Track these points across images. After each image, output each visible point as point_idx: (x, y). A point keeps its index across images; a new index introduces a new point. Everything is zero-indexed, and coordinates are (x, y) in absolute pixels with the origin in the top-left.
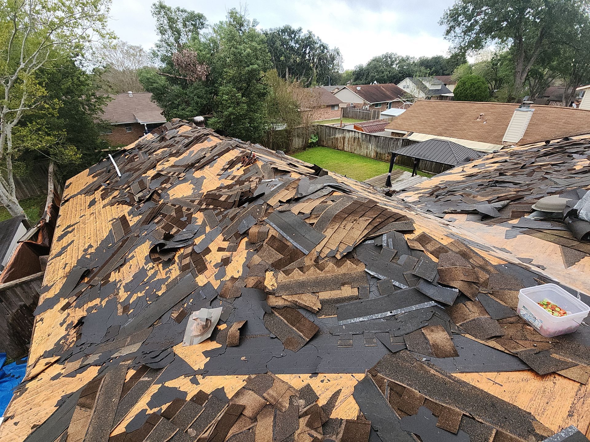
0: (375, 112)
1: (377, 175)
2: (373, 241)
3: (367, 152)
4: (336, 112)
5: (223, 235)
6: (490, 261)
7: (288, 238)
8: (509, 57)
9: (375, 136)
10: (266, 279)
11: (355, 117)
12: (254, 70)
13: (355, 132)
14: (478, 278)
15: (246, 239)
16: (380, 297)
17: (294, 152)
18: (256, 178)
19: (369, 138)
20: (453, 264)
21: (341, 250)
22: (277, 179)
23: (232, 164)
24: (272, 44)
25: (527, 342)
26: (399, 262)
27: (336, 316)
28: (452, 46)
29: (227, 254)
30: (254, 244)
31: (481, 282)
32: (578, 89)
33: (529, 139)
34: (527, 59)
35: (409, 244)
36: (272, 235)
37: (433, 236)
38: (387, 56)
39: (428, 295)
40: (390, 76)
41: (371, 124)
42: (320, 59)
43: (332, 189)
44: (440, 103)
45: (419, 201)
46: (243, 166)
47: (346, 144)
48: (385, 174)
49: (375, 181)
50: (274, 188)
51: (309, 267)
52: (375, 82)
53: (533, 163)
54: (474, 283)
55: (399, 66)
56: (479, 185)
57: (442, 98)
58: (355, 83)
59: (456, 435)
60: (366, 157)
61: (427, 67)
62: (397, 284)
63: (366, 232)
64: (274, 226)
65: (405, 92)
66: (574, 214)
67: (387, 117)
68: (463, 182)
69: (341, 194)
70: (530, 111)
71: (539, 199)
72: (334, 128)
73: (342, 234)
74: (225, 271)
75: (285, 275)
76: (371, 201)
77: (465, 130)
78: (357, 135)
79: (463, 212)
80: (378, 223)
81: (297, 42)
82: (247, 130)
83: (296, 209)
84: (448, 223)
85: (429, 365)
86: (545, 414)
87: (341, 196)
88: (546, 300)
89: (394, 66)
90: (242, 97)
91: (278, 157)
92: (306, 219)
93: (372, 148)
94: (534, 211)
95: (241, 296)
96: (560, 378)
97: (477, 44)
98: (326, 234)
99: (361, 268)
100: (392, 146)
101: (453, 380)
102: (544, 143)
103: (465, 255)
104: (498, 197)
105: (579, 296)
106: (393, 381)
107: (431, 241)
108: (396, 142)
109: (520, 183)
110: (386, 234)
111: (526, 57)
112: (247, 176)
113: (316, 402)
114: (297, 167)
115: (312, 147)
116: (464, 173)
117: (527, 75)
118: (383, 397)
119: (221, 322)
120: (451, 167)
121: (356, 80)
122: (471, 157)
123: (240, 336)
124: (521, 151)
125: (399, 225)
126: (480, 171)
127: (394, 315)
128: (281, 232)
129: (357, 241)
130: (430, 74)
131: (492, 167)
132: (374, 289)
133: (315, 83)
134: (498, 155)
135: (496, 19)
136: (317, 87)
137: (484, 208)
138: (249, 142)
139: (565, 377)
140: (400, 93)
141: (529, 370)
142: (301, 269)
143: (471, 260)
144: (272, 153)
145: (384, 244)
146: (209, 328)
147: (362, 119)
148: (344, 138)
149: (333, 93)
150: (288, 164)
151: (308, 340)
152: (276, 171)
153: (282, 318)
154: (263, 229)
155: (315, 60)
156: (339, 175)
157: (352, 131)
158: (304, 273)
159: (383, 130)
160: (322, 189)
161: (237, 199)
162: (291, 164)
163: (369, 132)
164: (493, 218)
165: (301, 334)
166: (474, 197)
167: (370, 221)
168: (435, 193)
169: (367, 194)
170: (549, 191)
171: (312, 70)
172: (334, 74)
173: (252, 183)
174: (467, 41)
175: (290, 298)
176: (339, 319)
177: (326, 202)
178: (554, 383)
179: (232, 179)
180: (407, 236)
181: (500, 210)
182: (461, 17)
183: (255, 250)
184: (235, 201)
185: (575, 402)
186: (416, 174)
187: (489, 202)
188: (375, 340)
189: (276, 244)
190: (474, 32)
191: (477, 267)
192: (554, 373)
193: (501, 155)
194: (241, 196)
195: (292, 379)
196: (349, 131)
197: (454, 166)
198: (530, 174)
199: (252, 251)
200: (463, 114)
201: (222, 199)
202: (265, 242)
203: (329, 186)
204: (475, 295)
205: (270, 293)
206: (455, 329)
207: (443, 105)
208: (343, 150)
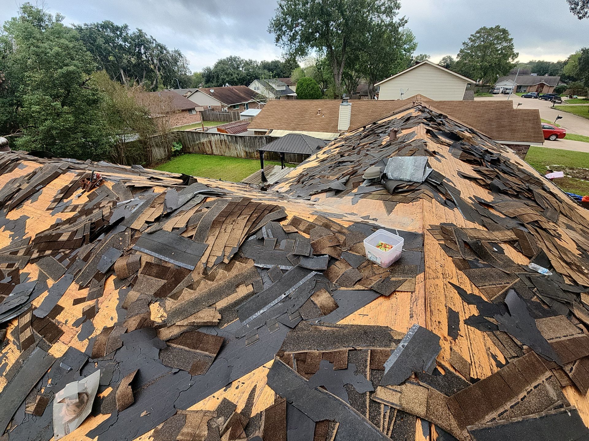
0: (234, 113)
1: (252, 173)
2: (255, 236)
3: (237, 153)
4: (195, 116)
5: (77, 283)
6: (344, 225)
7: (167, 259)
8: (327, 62)
9: (240, 137)
10: (152, 313)
11: (216, 119)
12: (73, 72)
13: (220, 134)
14: (339, 241)
15: (113, 277)
16: (273, 284)
17: (157, 164)
18: (109, 202)
19: (235, 139)
20: (321, 236)
21: (227, 254)
22: (137, 198)
23: (67, 192)
24: (92, 42)
25: (376, 276)
26: (280, 248)
27: (238, 319)
28: (284, 53)
29: (91, 303)
30: (126, 279)
31: (341, 244)
32: (375, 85)
33: (354, 127)
34: (339, 64)
35: (285, 230)
36: (147, 262)
37: (301, 217)
38: (232, 60)
39: (309, 267)
40: (240, 78)
41: (234, 126)
42: (160, 60)
43: (204, 196)
44: (287, 102)
45: (291, 190)
46: (85, 191)
47: (214, 148)
48: (258, 171)
49: (252, 179)
50: (135, 209)
51: (198, 282)
52: (227, 84)
53: (359, 144)
54: (337, 246)
55: (245, 69)
56: (329, 167)
57: (289, 97)
58: (207, 85)
59: (346, 369)
60: (238, 157)
61: (269, 70)
62: (283, 267)
63: (247, 229)
64: (146, 251)
65: (257, 94)
66: (385, 176)
67: (247, 118)
68: (318, 167)
69: (215, 199)
70: (349, 105)
71: (365, 170)
72: (196, 133)
73: (224, 238)
74: (92, 325)
75: (173, 300)
76: (245, 199)
77: (311, 124)
78: (222, 137)
79: (323, 191)
80: (256, 218)
81: (125, 40)
82: (83, 146)
83: (168, 225)
84: (314, 203)
85: (320, 326)
86: (397, 322)
87: (215, 201)
88: (380, 242)
89: (241, 69)
90: (63, 106)
91: (134, 172)
92: (183, 233)
93: (240, 149)
94: (365, 180)
95: (123, 345)
96: (399, 293)
97: (302, 51)
98: (208, 242)
99: (250, 265)
100: (258, 144)
101: (338, 327)
102: (363, 129)
103: (327, 226)
104: (343, 174)
105: (397, 233)
106: (298, 352)
107: (301, 221)
108: (260, 140)
109: (353, 161)
110: (264, 227)
111: (338, 63)
112: (95, 202)
113: (235, 411)
114: (162, 180)
115: (178, 155)
116: (318, 160)
117: (342, 77)
118: (292, 371)
119: (103, 388)
120: (308, 156)
121: (207, 82)
122: (321, 145)
123: (133, 391)
124: (351, 136)
125: (274, 215)
126: (328, 156)
127: (288, 296)
128: (157, 255)
129: (241, 240)
130: (274, 77)
131: (335, 151)
132: (266, 279)
133: (162, 86)
134: (338, 141)
135: (310, 31)
136: (166, 90)
137: (335, 185)
138: (89, 161)
139: (402, 292)
140: (253, 94)
141: (380, 296)
142: (191, 287)
143: (332, 229)
144: (126, 169)
145: (265, 236)
146: (87, 402)
147: (224, 121)
148: (210, 142)
149: (186, 96)
150: (150, 179)
151: (215, 355)
152: (134, 189)
153: (182, 347)
154: (132, 259)
155: (155, 61)
156: (214, 180)
157: (217, 134)
158: (195, 290)
159: (246, 130)
160: (193, 197)
161: (87, 233)
162: (152, 178)
163: (234, 133)
164: (342, 191)
165: (207, 353)
166: (328, 178)
167: (248, 218)
168: (300, 180)
169: (243, 193)
170: (371, 163)
171: (153, 71)
172: (183, 77)
173: (104, 209)
174: (294, 48)
175: (185, 322)
176: (242, 320)
177: (201, 210)
178: (396, 298)
179: (73, 210)
180: (282, 223)
181: (345, 184)
182: (284, 27)
183: (129, 286)
184: (84, 236)
185: (412, 306)
186: (285, 167)
187: (338, 179)
188: (277, 325)
189: (155, 270)
190: (297, 41)
191: (336, 232)
192: (395, 291)
193: (340, 141)
194: (91, 229)
195: (206, 403)
196: (213, 134)
197: (310, 155)
198: (358, 153)
199: (124, 288)
200: (306, 111)
201: (64, 238)
202: (139, 272)
203: (200, 193)
204: (339, 255)
205: (161, 326)
206: (332, 287)
207: (290, 104)
208: (212, 154)
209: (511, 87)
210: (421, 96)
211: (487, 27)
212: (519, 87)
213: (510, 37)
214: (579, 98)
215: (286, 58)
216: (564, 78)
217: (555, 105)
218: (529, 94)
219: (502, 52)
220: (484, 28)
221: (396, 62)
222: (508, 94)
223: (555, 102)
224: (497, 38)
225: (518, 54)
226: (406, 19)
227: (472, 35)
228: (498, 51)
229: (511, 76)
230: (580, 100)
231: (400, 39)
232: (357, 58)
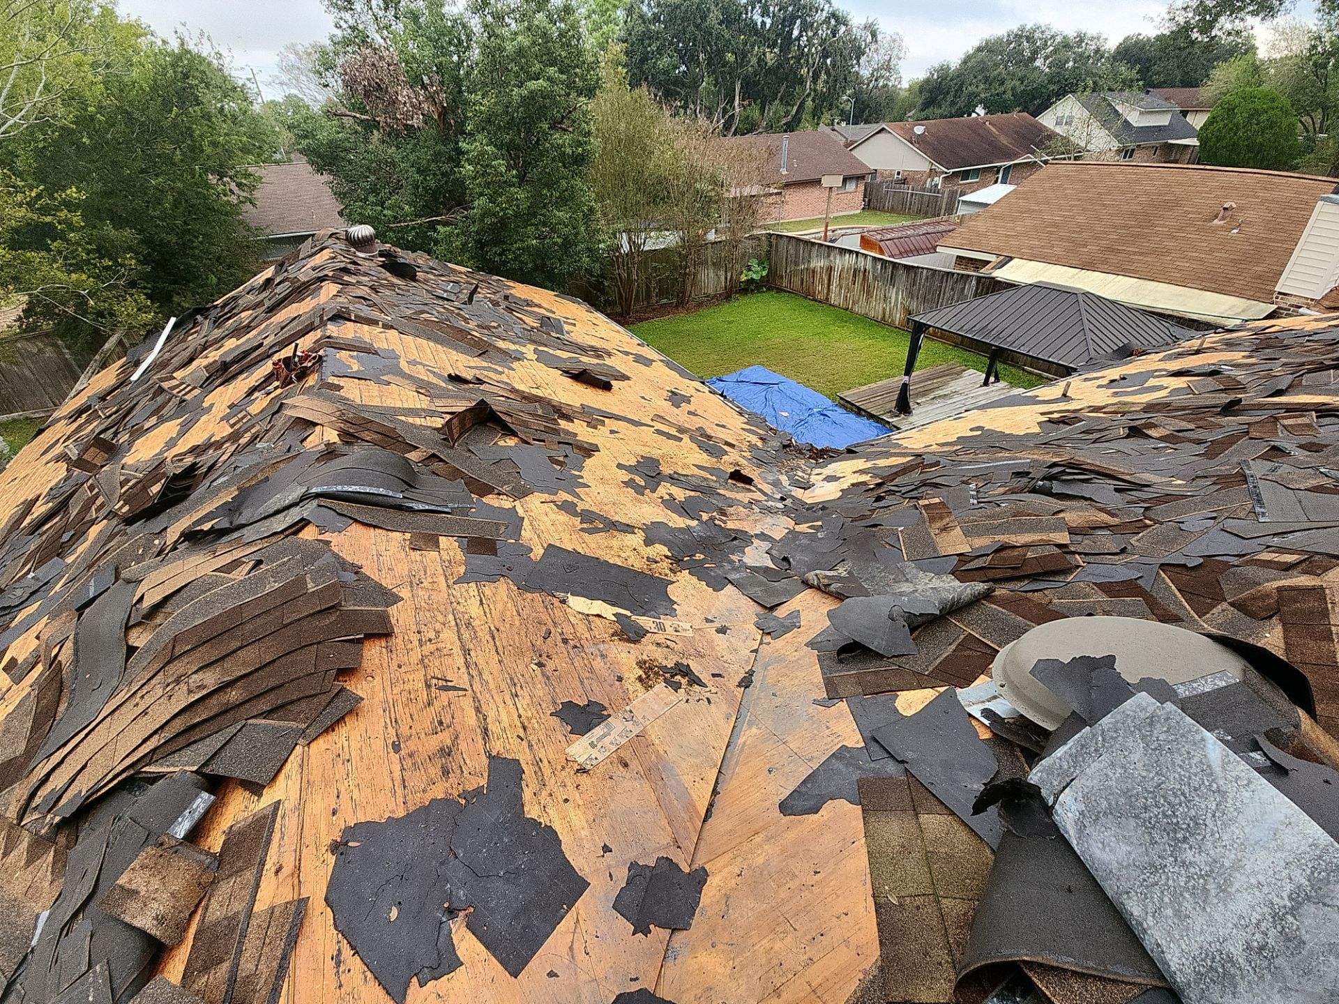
3: (884, 309)
13: (857, 253)
17: (698, 304)
47: (834, 287)
72: (807, 243)
77: (1168, 252)
78: (861, 263)
93: (897, 300)
115: (751, 291)
148: (830, 270)
157: (851, 252)
159: (933, 249)
186: (996, 380)
196: (843, 251)
200: (1171, 205)
208: (827, 301)
215: (1181, 21)
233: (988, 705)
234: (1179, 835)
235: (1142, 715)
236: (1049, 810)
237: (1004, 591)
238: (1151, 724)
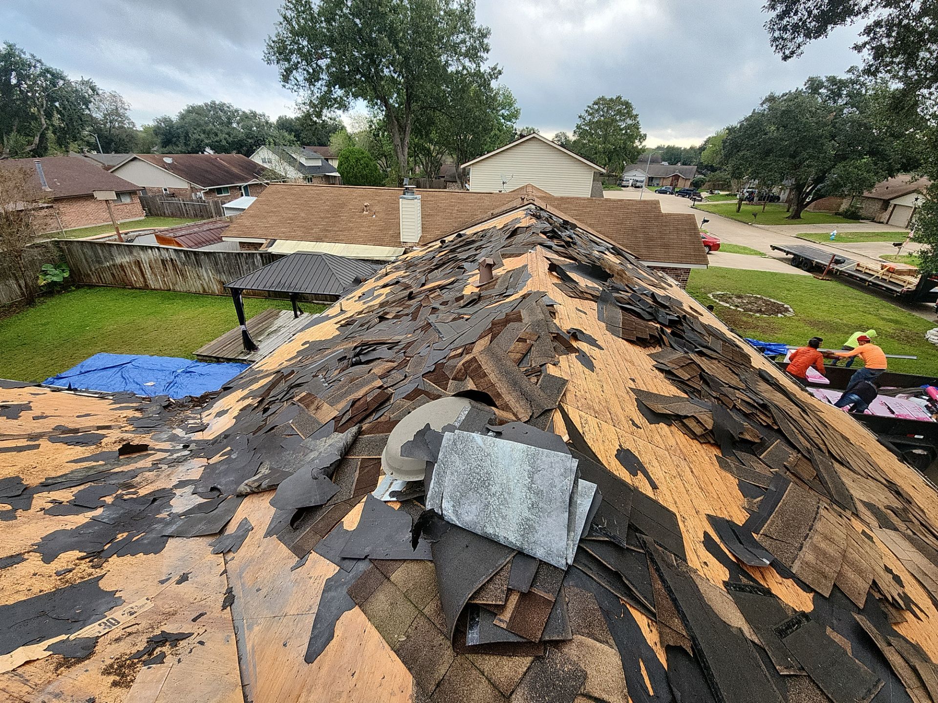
3: (202, 285)
9: (205, 253)
13: (158, 248)
19: (196, 258)
32: (463, 166)
33: (430, 236)
34: (402, 129)
47: (148, 276)
57: (328, 179)
60: (205, 294)
70: (417, 198)
72: (103, 245)
78: (165, 255)
93: (209, 276)
100: (245, 268)
108: (250, 261)
111: (400, 127)
115: (56, 293)
147: (196, 216)
148: (138, 263)
157: (151, 248)
159: (220, 240)
163: (191, 247)
186: (301, 313)
196: (144, 248)
200: (342, 206)
207: (312, 192)
208: (146, 287)
209: (642, 179)
210: (533, 186)
211: (606, 97)
212: (651, 179)
213: (634, 113)
214: (722, 193)
215: (305, 110)
216: (701, 168)
217: (696, 203)
218: (663, 188)
219: (626, 132)
220: (603, 99)
221: (492, 133)
222: (638, 187)
223: (695, 200)
224: (619, 112)
225: (645, 135)
226: (499, 68)
227: (589, 107)
228: (622, 130)
229: (639, 165)
230: (722, 196)
231: (494, 99)
232: (431, 122)
233: (390, 490)
234: (487, 484)
235: (451, 443)
236: (441, 517)
237: (367, 425)
238: (455, 445)
